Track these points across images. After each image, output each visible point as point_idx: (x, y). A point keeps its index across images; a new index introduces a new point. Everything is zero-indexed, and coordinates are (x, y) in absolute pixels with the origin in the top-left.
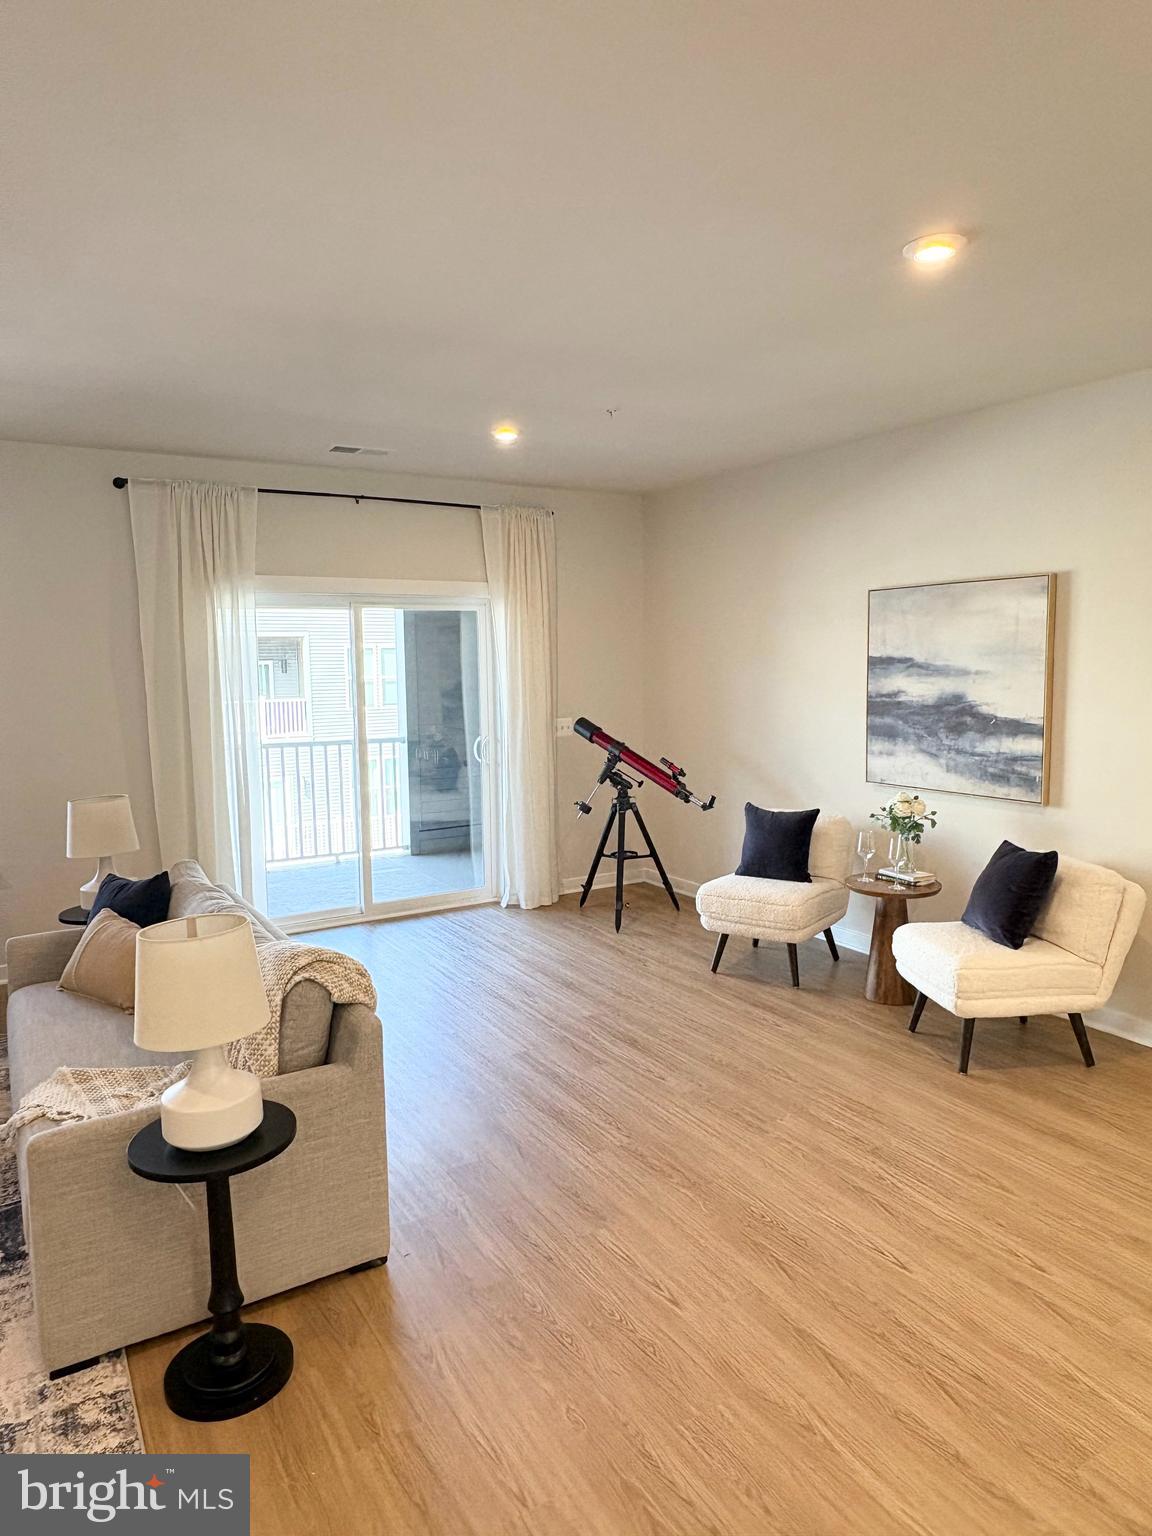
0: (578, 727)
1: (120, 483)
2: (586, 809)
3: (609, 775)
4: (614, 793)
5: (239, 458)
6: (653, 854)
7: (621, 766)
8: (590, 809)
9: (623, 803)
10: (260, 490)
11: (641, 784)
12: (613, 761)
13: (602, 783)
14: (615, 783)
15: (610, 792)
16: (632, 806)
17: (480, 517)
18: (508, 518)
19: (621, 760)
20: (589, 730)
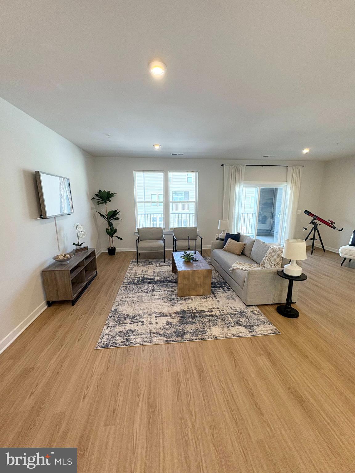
0: (305, 212)
1: (222, 165)
2: (306, 229)
3: (313, 222)
4: (313, 226)
5: (242, 159)
6: (320, 240)
7: (316, 221)
8: (307, 229)
9: (315, 228)
10: (246, 165)
11: (320, 225)
12: (314, 219)
13: (310, 224)
14: (313, 224)
15: (312, 226)
16: (317, 229)
17: (287, 168)
18: (293, 168)
19: (316, 219)
20: (308, 213)
